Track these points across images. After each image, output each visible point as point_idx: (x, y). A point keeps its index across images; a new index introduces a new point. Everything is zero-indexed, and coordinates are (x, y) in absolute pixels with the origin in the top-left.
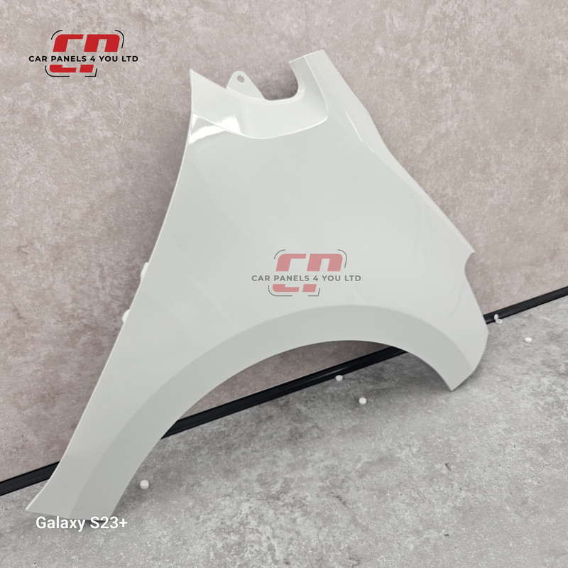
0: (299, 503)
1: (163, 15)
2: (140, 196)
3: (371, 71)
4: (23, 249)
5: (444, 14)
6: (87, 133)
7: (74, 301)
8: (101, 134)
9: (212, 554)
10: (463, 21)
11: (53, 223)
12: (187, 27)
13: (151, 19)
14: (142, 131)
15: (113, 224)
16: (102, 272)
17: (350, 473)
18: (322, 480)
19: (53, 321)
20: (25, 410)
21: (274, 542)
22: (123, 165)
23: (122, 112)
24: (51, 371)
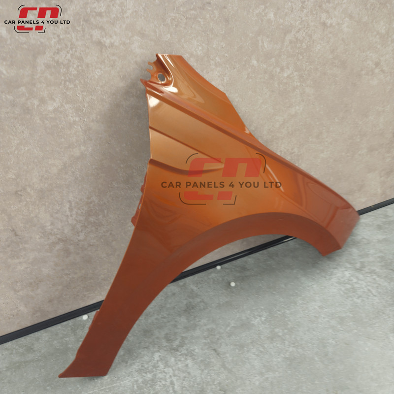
0: (190, 354)
1: (114, 42)
2: (96, 158)
3: (248, 76)
4: (19, 193)
5: (297, 39)
6: (63, 119)
7: (52, 224)
8: (72, 119)
9: (135, 387)
10: (309, 43)
11: (39, 176)
12: (130, 49)
13: (106, 44)
14: (99, 117)
15: (78, 176)
16: (71, 205)
17: (223, 333)
18: (205, 338)
19: (38, 237)
20: (18, 292)
21: (174, 379)
22: (86, 138)
23: (86, 105)
24: (36, 267)
